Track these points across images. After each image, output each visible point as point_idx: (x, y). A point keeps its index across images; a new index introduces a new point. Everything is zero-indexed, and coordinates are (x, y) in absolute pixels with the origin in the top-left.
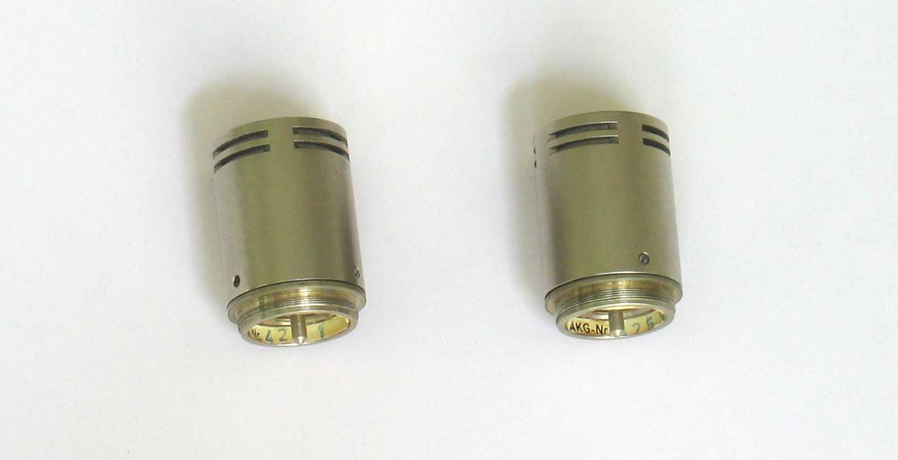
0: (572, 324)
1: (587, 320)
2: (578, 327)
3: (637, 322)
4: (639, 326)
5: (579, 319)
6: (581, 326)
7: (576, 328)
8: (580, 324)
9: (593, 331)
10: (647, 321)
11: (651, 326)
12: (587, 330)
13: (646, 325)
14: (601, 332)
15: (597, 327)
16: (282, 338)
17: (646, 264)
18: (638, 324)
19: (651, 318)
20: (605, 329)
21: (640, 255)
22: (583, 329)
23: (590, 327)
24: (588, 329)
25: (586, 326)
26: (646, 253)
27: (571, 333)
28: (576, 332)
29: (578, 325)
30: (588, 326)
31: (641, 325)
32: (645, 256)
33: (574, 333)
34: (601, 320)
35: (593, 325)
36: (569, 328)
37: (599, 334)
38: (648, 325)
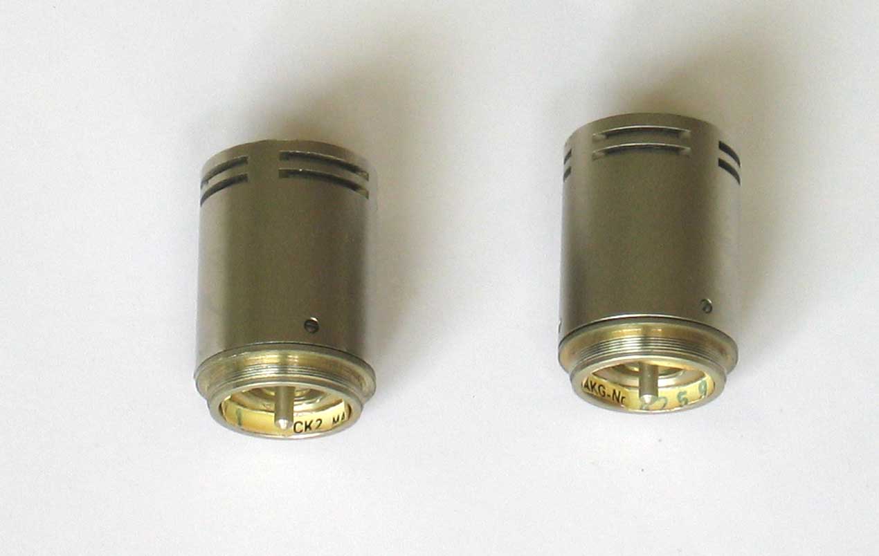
0: (587, 382)
1: (604, 380)
2: (593, 387)
3: (665, 396)
4: (666, 401)
5: (595, 377)
6: (596, 387)
7: (590, 387)
8: (595, 384)
9: (609, 396)
10: (679, 396)
11: (683, 403)
12: (603, 394)
13: (676, 400)
14: (618, 400)
15: (614, 392)
17: (707, 313)
18: (665, 398)
19: (685, 393)
20: (623, 398)
21: (703, 301)
22: (598, 391)
23: (605, 391)
24: (604, 392)
25: (601, 388)
27: (584, 392)
28: (590, 392)
29: (593, 384)
30: (604, 388)
31: (669, 401)
32: (708, 304)
33: (588, 394)
34: (620, 385)
35: (609, 388)
36: (584, 385)
37: (616, 402)
38: (680, 402)
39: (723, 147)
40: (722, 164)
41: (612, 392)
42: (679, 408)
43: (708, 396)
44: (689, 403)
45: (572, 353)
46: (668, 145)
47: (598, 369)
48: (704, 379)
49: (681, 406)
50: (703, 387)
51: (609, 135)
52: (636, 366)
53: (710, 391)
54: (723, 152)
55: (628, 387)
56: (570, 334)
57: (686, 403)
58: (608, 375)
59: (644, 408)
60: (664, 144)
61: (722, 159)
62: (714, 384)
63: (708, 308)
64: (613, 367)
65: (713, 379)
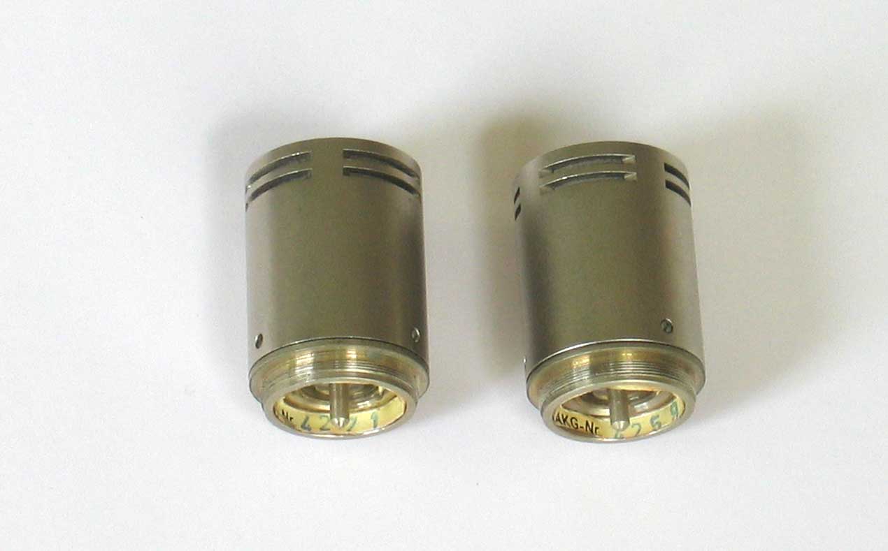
0: (558, 414)
1: (576, 413)
2: (565, 420)
3: (638, 421)
4: (640, 427)
5: (566, 411)
6: (568, 420)
7: (562, 422)
8: (567, 417)
9: (581, 427)
10: (652, 421)
11: (657, 426)
12: (576, 426)
13: (650, 425)
14: (592, 431)
15: (587, 424)
16: (323, 427)
17: (669, 333)
18: (638, 424)
19: (657, 417)
20: (596, 428)
21: (662, 322)
22: (570, 424)
24: (577, 424)
25: (573, 420)
26: (669, 320)
27: (557, 426)
28: (563, 425)
29: (565, 417)
30: (576, 420)
31: (642, 426)
32: (668, 324)
33: (561, 427)
34: (592, 416)
35: (582, 421)
36: (555, 419)
37: (588, 433)
38: (653, 426)
39: (670, 169)
40: (670, 185)
41: (585, 423)
42: (654, 432)
43: (680, 417)
44: (663, 426)
45: (540, 387)
46: (614, 172)
47: (566, 401)
48: (675, 400)
49: (655, 430)
50: (674, 408)
51: (553, 168)
52: (604, 394)
53: (681, 412)
54: (669, 174)
55: (601, 417)
56: (535, 369)
57: (660, 427)
58: (575, 406)
59: (619, 436)
60: (609, 172)
61: (669, 180)
62: (685, 405)
63: (670, 328)
64: (581, 397)
65: (682, 399)
